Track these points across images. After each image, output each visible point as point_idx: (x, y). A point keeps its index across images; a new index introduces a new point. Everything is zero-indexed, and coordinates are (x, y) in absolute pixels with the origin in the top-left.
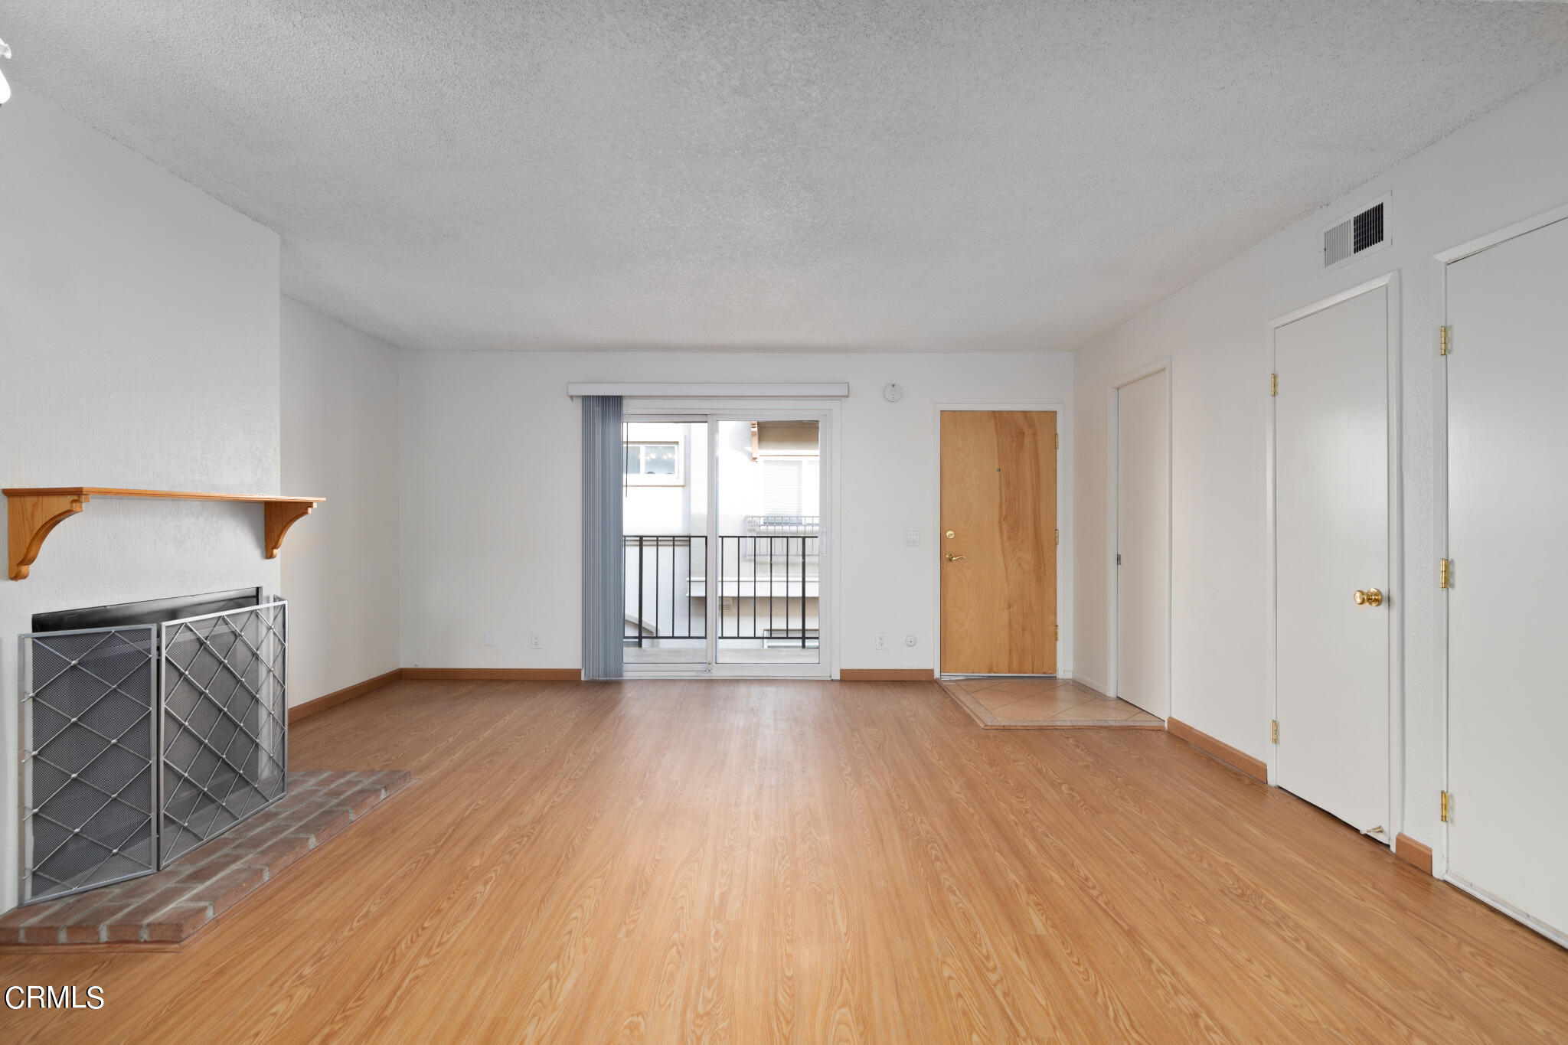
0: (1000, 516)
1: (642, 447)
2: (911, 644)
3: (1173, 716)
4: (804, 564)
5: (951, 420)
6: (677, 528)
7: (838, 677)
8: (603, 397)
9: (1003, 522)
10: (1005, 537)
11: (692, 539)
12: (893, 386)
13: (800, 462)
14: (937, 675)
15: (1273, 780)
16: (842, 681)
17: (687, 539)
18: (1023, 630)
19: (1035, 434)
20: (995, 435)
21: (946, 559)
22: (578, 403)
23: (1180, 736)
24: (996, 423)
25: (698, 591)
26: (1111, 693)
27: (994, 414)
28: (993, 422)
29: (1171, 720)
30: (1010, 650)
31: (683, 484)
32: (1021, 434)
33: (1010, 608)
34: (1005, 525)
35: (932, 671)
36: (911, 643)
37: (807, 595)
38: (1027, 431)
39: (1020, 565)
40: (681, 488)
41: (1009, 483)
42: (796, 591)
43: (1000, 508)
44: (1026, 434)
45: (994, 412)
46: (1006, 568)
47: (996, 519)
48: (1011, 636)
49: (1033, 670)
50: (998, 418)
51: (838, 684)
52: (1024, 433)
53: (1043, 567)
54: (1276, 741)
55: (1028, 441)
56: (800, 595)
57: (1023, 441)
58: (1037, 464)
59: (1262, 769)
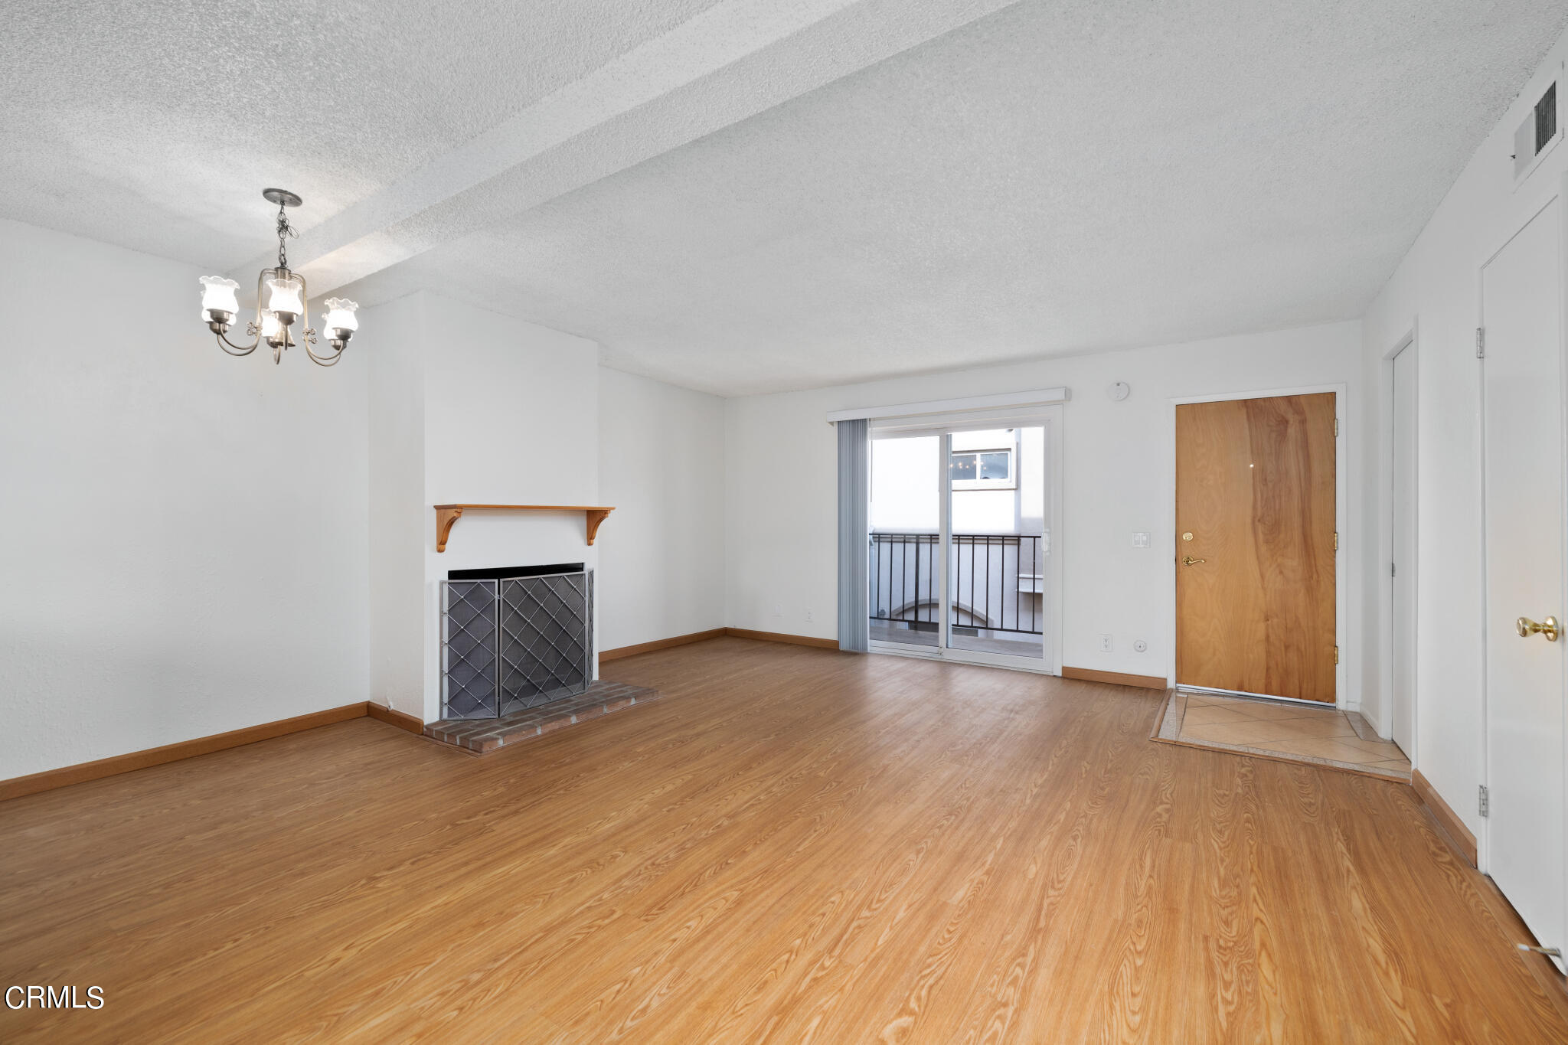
0: (1254, 518)
1: (978, 455)
2: (1139, 649)
5: (1187, 415)
6: (1008, 527)
7: (1060, 674)
8: (854, 421)
9: (1257, 523)
10: (1261, 537)
11: (1022, 539)
12: (1118, 384)
15: (1482, 865)
16: (1063, 678)
17: (1017, 539)
18: (1287, 647)
19: (1303, 422)
20: (1246, 426)
21: (1182, 561)
22: (836, 426)
24: (1248, 413)
25: (1026, 587)
26: (1385, 734)
27: (1245, 403)
28: (1245, 411)
30: (1268, 669)
31: (1014, 487)
32: (1285, 422)
33: (1268, 620)
34: (1260, 528)
35: (1165, 680)
36: (1141, 648)
38: (1292, 418)
39: (1281, 572)
40: (1013, 492)
41: (1266, 480)
43: (1254, 508)
44: (1291, 422)
45: (1245, 401)
46: (1262, 576)
47: (1249, 520)
48: (1268, 652)
49: (1300, 693)
50: (1253, 408)
51: (1060, 681)
52: (1287, 422)
53: (1315, 576)
55: (1293, 431)
57: (1286, 430)
58: (1307, 457)
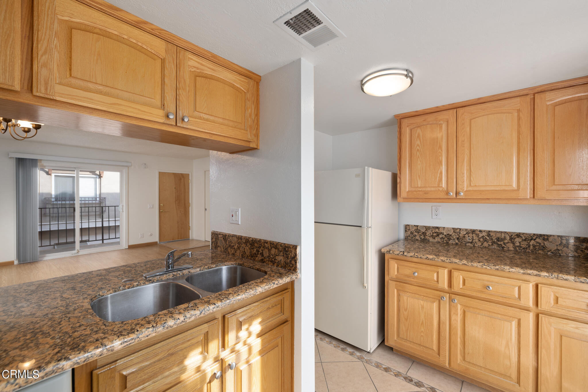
10: (177, 205)
12: (145, 164)
14: (158, 243)
16: (130, 248)
18: (181, 228)
20: (174, 179)
21: (161, 212)
27: (174, 174)
33: (178, 223)
38: (182, 178)
39: (180, 212)
41: (178, 192)
43: (176, 198)
46: (177, 213)
47: (174, 201)
48: (178, 230)
57: (181, 181)
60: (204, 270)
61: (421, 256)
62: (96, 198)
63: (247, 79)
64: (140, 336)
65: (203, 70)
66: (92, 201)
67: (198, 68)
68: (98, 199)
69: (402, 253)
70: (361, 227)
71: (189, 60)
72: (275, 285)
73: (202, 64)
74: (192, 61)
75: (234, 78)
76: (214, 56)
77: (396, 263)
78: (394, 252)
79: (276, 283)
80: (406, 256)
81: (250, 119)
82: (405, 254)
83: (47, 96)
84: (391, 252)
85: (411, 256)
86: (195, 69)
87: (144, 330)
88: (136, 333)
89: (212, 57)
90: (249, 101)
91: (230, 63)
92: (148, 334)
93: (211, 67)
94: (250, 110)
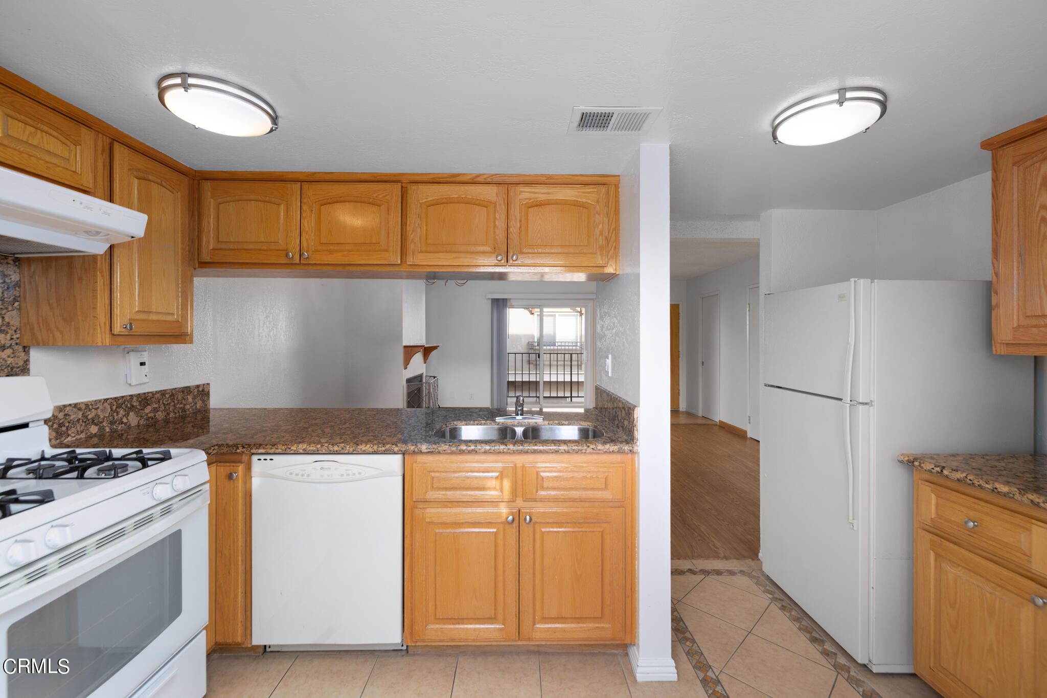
3: (721, 420)
4: (571, 365)
13: (555, 315)
15: (749, 435)
22: (490, 301)
23: (724, 427)
26: (700, 415)
29: (720, 421)
37: (573, 380)
42: (568, 379)
54: (750, 423)
56: (570, 380)
59: (745, 432)
60: (554, 425)
61: (981, 482)
62: (576, 342)
63: (595, 188)
64: (439, 448)
65: (536, 198)
66: (572, 346)
67: (530, 199)
68: (579, 344)
69: (938, 469)
70: (841, 400)
71: (520, 194)
72: (589, 449)
73: (534, 193)
74: (524, 193)
75: (577, 193)
76: (550, 177)
77: (933, 491)
78: (922, 465)
79: (591, 447)
80: (947, 477)
81: (601, 238)
82: (946, 472)
83: (414, 264)
84: (916, 463)
85: (958, 480)
86: (527, 201)
87: (443, 445)
88: (437, 445)
89: (546, 179)
90: (599, 214)
91: (570, 177)
92: (445, 449)
93: (546, 191)
94: (600, 227)
